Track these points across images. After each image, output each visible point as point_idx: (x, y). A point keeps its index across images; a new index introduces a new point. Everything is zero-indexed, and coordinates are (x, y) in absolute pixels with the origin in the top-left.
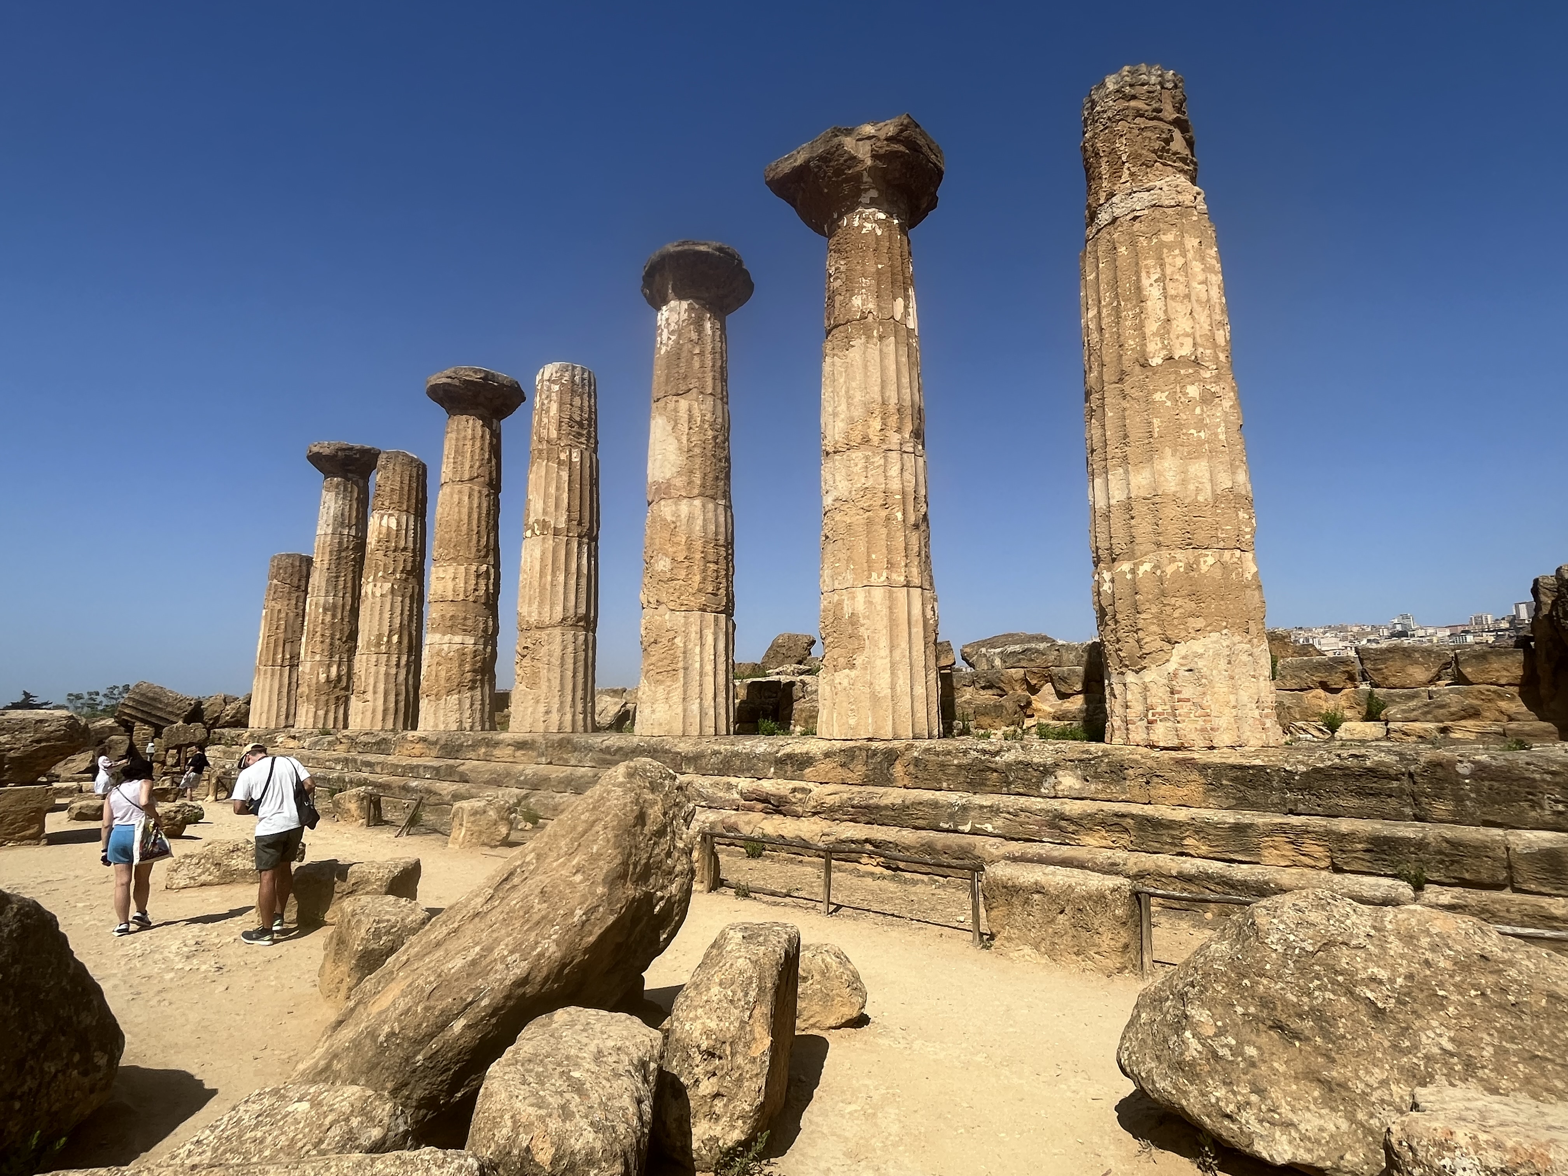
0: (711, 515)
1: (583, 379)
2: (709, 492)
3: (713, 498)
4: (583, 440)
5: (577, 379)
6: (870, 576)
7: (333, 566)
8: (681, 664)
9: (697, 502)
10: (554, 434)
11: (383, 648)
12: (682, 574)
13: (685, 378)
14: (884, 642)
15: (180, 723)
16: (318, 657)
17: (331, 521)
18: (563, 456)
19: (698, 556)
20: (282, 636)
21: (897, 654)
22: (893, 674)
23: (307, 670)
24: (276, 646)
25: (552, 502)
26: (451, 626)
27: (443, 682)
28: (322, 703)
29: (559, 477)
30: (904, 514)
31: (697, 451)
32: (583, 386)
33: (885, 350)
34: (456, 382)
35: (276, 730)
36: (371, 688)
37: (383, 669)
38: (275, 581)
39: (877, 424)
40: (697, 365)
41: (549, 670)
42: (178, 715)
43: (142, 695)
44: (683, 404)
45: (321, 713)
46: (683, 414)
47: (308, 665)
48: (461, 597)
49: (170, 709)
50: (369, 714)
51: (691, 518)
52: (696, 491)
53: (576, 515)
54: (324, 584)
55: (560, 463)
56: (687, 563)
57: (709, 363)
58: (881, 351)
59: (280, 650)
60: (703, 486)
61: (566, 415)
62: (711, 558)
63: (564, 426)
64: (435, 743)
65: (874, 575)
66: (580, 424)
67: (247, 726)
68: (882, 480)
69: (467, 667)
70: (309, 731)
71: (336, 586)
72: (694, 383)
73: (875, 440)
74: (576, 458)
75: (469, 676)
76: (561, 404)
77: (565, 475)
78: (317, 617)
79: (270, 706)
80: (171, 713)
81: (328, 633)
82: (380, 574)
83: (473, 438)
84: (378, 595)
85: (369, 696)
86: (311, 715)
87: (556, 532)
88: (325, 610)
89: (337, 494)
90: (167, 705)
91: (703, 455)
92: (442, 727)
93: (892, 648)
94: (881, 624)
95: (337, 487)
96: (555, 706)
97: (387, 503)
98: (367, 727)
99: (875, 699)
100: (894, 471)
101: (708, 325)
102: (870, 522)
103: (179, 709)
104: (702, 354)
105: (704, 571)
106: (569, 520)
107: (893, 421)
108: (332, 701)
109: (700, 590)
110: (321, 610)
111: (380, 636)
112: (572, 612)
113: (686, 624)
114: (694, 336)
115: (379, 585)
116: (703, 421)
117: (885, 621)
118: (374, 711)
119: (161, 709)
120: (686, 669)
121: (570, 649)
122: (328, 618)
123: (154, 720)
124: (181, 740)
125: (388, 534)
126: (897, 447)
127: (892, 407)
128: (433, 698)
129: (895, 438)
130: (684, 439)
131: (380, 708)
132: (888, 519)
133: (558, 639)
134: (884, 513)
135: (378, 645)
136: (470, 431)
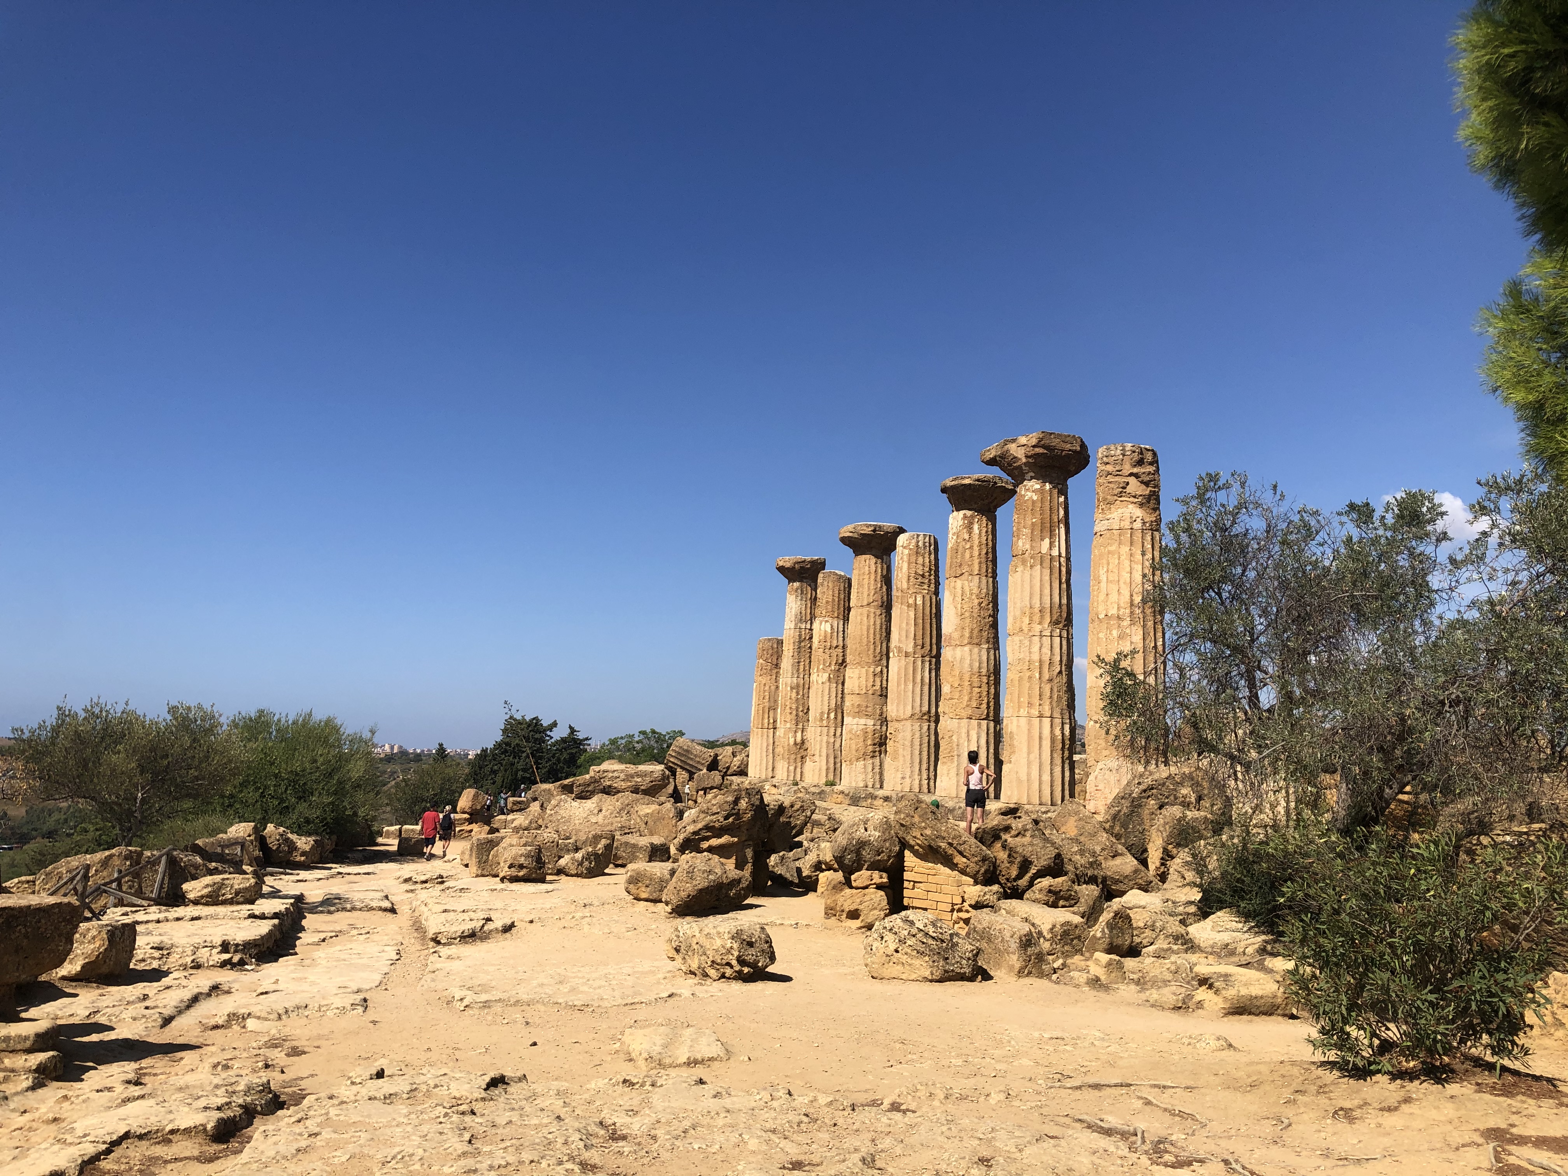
0: (976, 657)
1: (925, 543)
2: (976, 641)
3: (978, 644)
4: (926, 587)
5: (921, 544)
6: (1019, 711)
7: (796, 654)
8: (955, 753)
9: (967, 648)
10: (905, 586)
11: (824, 722)
12: (957, 695)
13: (960, 565)
14: (1025, 750)
15: (705, 771)
16: (788, 725)
17: (793, 619)
18: (911, 601)
19: (967, 683)
20: (767, 704)
21: (1032, 756)
22: (1029, 767)
23: (782, 735)
24: (763, 713)
25: (904, 633)
26: (859, 712)
27: (854, 752)
28: (792, 761)
29: (908, 615)
30: (1040, 674)
31: (967, 614)
32: (925, 547)
33: (1034, 574)
34: (856, 536)
35: (766, 780)
36: (817, 753)
37: (825, 738)
38: (761, 661)
39: (1026, 620)
40: (967, 555)
41: (904, 749)
42: (703, 764)
43: (681, 747)
44: (959, 583)
45: (792, 768)
46: (959, 591)
47: (782, 730)
48: (864, 691)
49: (698, 759)
50: (817, 771)
51: (962, 660)
52: (966, 642)
53: (920, 642)
54: (790, 667)
55: (909, 606)
56: (960, 688)
57: (976, 553)
58: (1031, 575)
59: (766, 716)
60: (971, 637)
61: (913, 571)
62: (976, 685)
63: (912, 579)
64: (847, 795)
65: (1022, 710)
66: (923, 576)
67: (746, 775)
68: (1028, 654)
69: (869, 742)
70: (784, 782)
71: (798, 670)
72: (965, 569)
73: (1026, 629)
74: (919, 602)
75: (871, 748)
76: (909, 563)
77: (912, 614)
78: (786, 694)
79: (761, 760)
80: (698, 762)
81: (794, 706)
82: (821, 667)
83: (870, 573)
84: (820, 682)
85: (817, 758)
86: (785, 769)
87: (907, 655)
88: (792, 688)
89: (797, 596)
90: (696, 756)
91: (972, 617)
92: (854, 785)
93: (1029, 753)
94: (1024, 738)
95: (796, 591)
96: (908, 774)
97: (824, 612)
98: (815, 782)
99: (1019, 781)
100: (1036, 648)
101: (976, 527)
102: (1020, 679)
103: (703, 759)
104: (971, 547)
105: (971, 693)
106: (916, 645)
107: (1037, 618)
108: (799, 760)
109: (967, 706)
110: (789, 689)
111: (822, 713)
112: (918, 709)
113: (959, 727)
114: (967, 537)
115: (820, 674)
116: (971, 594)
117: (1026, 737)
118: (820, 770)
119: (692, 759)
120: (958, 756)
121: (918, 735)
122: (794, 695)
123: (688, 767)
124: (706, 784)
125: (825, 637)
126: (1039, 634)
127: (1037, 610)
128: (848, 763)
129: (1037, 628)
130: (959, 606)
131: (824, 768)
132: (1030, 677)
133: (909, 728)
134: (1028, 674)
135: (821, 720)
136: (867, 568)
